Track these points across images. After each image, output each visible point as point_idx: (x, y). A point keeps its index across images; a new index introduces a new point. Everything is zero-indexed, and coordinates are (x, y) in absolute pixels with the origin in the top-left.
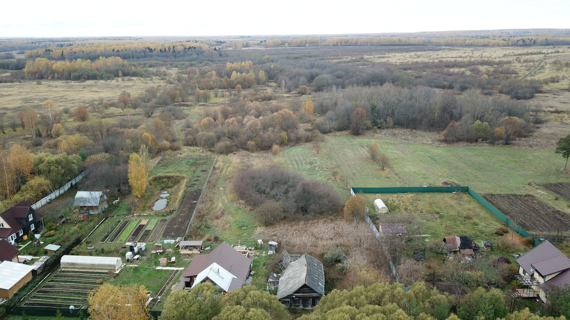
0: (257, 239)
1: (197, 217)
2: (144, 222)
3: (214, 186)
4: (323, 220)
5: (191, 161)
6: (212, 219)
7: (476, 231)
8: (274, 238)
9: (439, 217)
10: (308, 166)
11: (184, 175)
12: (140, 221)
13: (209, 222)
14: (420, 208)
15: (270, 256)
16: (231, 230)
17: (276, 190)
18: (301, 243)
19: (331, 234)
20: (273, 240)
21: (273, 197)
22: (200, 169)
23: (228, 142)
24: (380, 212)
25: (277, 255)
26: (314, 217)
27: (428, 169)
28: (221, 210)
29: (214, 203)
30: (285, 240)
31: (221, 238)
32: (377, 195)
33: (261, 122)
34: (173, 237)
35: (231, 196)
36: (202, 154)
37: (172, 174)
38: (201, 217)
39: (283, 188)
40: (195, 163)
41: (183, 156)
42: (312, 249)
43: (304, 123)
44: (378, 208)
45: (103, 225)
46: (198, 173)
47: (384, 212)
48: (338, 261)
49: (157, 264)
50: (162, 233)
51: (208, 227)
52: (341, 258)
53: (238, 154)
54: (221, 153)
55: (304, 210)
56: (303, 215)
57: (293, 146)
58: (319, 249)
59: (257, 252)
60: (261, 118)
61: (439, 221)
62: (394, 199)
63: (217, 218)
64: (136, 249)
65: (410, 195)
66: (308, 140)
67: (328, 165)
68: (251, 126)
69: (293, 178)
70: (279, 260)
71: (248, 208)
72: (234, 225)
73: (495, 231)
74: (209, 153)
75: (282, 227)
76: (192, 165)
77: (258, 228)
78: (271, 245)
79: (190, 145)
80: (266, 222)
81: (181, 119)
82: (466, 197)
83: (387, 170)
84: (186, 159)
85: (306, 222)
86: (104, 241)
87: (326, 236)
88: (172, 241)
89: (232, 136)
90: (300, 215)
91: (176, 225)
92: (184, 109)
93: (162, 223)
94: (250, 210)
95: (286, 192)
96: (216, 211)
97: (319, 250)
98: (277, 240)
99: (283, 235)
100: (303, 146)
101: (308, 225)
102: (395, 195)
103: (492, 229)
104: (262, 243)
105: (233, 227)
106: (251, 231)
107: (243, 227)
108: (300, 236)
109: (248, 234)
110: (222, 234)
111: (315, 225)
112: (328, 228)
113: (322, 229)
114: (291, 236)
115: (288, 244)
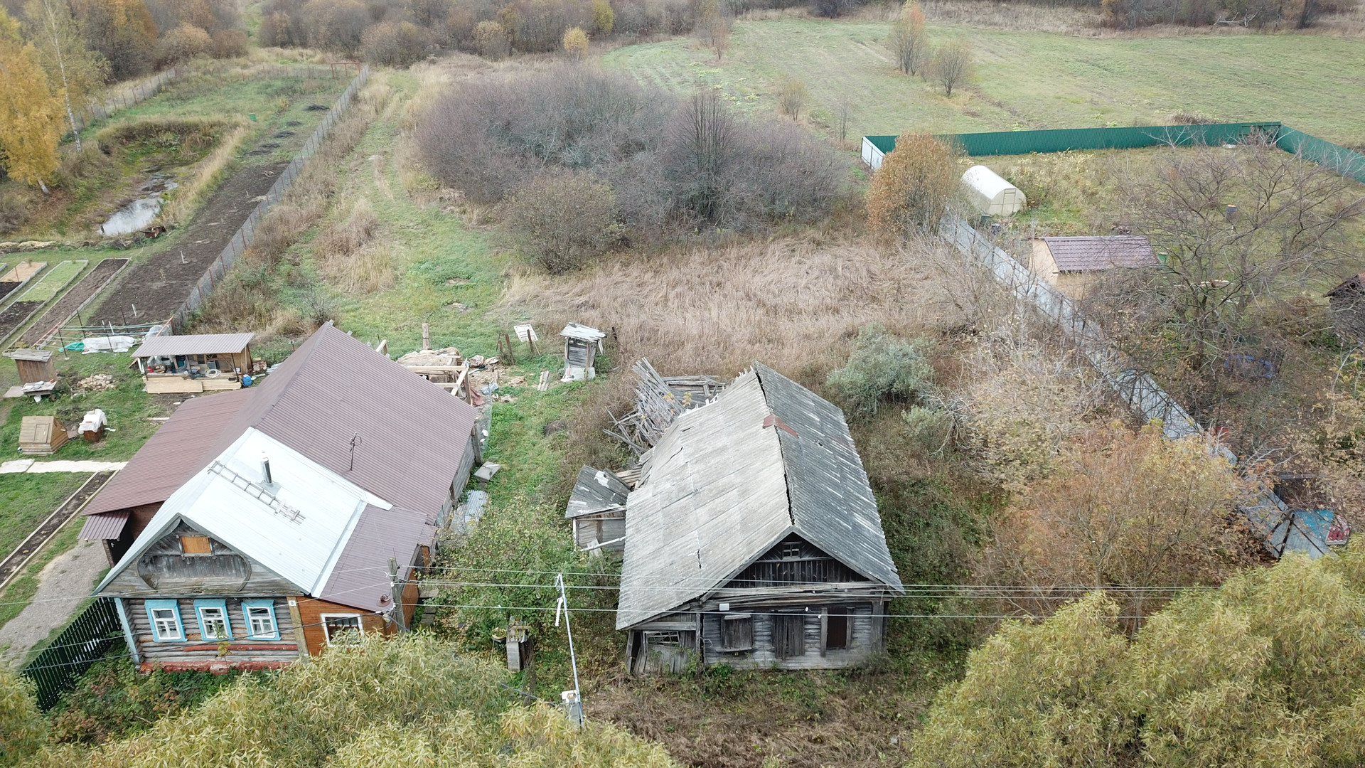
0: (511, 325)
3: (349, 150)
4: (784, 242)
6: (320, 256)
8: (585, 315)
15: (572, 388)
18: (707, 331)
26: (746, 233)
28: (365, 224)
29: (339, 202)
30: (634, 321)
34: (133, 327)
38: (275, 248)
44: (984, 196)
46: (296, 114)
47: (1010, 209)
51: (296, 283)
53: (444, 62)
55: (702, 210)
56: (701, 228)
57: (632, 43)
63: (343, 249)
71: (476, 214)
72: (411, 273)
75: (617, 274)
77: (517, 281)
80: (547, 257)
85: (714, 254)
87: (808, 300)
88: (124, 342)
90: (687, 230)
91: (160, 278)
93: (104, 272)
94: (483, 222)
96: (341, 227)
98: (599, 320)
99: (624, 305)
104: (534, 338)
105: (408, 281)
106: (484, 294)
107: (452, 281)
108: (694, 306)
109: (472, 304)
110: (357, 309)
111: (752, 263)
112: (810, 271)
113: (783, 276)
114: (660, 307)
115: (648, 336)
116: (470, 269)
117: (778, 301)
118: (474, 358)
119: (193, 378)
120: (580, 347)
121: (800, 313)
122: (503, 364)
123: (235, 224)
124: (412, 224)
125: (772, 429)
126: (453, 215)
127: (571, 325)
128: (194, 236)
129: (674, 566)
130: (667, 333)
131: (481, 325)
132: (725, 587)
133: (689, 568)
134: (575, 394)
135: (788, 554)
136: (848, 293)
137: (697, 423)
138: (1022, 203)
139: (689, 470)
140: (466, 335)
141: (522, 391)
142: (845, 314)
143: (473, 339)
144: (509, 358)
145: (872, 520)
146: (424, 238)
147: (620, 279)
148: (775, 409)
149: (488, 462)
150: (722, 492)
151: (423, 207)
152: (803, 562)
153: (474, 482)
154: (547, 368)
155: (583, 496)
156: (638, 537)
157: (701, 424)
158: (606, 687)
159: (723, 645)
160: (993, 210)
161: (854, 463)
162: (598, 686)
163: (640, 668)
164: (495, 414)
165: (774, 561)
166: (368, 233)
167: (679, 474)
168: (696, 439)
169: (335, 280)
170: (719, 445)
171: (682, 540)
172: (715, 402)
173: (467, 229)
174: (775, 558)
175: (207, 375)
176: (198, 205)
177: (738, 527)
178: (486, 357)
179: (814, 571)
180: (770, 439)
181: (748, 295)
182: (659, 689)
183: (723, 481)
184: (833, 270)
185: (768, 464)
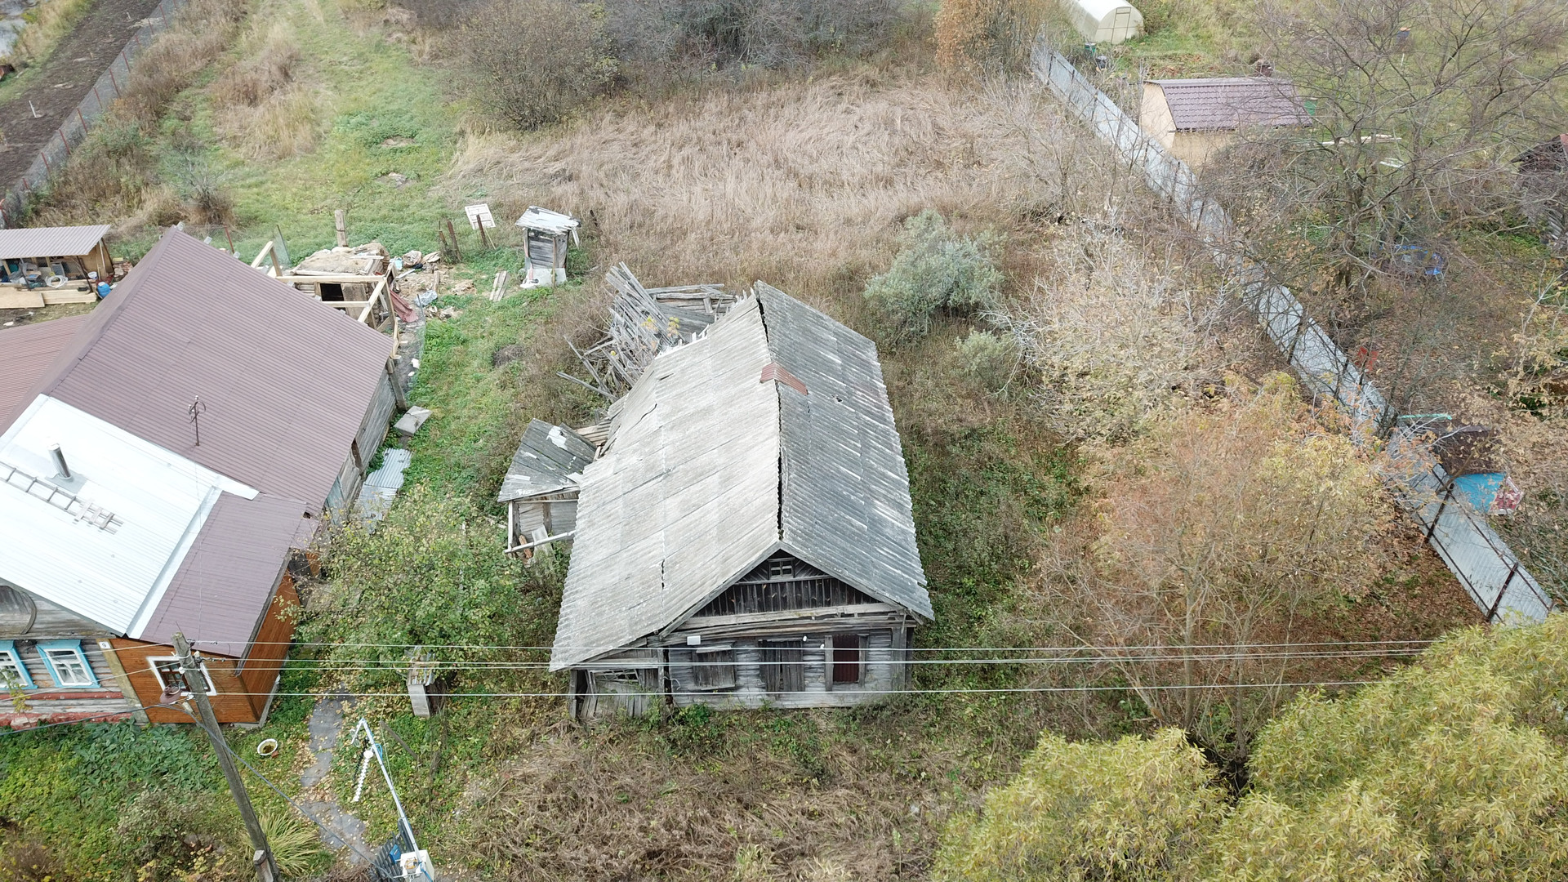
0: (462, 205)
4: (826, 84)
6: (218, 106)
8: (557, 191)
16: (319, 158)
18: (718, 214)
19: (877, 155)
26: (779, 71)
30: (622, 200)
42: (785, 247)
47: (1121, 37)
51: (185, 147)
55: (722, 39)
56: (720, 66)
58: (822, 245)
63: (249, 97)
70: (587, 328)
71: (428, 44)
72: (338, 130)
75: (607, 130)
77: (472, 139)
80: (514, 107)
85: (736, 100)
87: (853, 168)
94: (436, 54)
96: (252, 64)
98: (574, 202)
99: (612, 175)
101: (750, 116)
105: (332, 142)
106: (429, 161)
107: (391, 141)
108: (706, 175)
109: (413, 175)
110: (262, 183)
111: (786, 111)
112: (860, 125)
113: (825, 131)
114: (660, 178)
115: (641, 220)
116: (415, 124)
117: (815, 168)
118: (407, 255)
119: (30, 289)
120: (543, 241)
121: (842, 186)
122: (446, 263)
123: (108, 57)
124: (345, 59)
125: (771, 385)
126: (399, 46)
127: (532, 210)
128: (54, 77)
129: (631, 581)
130: (666, 217)
131: (422, 206)
132: (696, 615)
133: (649, 587)
134: (537, 307)
135: (777, 573)
136: (908, 155)
137: (678, 369)
138: (1138, 27)
139: (662, 439)
140: (402, 221)
141: (469, 301)
142: (900, 186)
143: (410, 227)
144: (454, 254)
145: (899, 507)
146: (360, 79)
147: (611, 136)
148: (779, 354)
149: (415, 407)
150: (700, 476)
151: (361, 34)
152: (798, 583)
153: (394, 438)
154: (505, 267)
155: (528, 464)
156: (591, 533)
157: (683, 371)
158: (544, 737)
159: (696, 683)
160: (1101, 36)
161: (883, 420)
162: (533, 737)
163: (589, 710)
164: (429, 337)
165: (759, 582)
166: (286, 74)
167: (649, 443)
168: (674, 393)
169: (236, 142)
170: (703, 404)
171: (643, 544)
172: (704, 338)
173: (416, 65)
174: (760, 579)
175: (49, 284)
176: (61, 31)
177: (714, 532)
178: (426, 253)
179: (813, 592)
180: (765, 400)
181: (776, 161)
182: (611, 741)
183: (703, 459)
184: (889, 123)
185: (761, 439)
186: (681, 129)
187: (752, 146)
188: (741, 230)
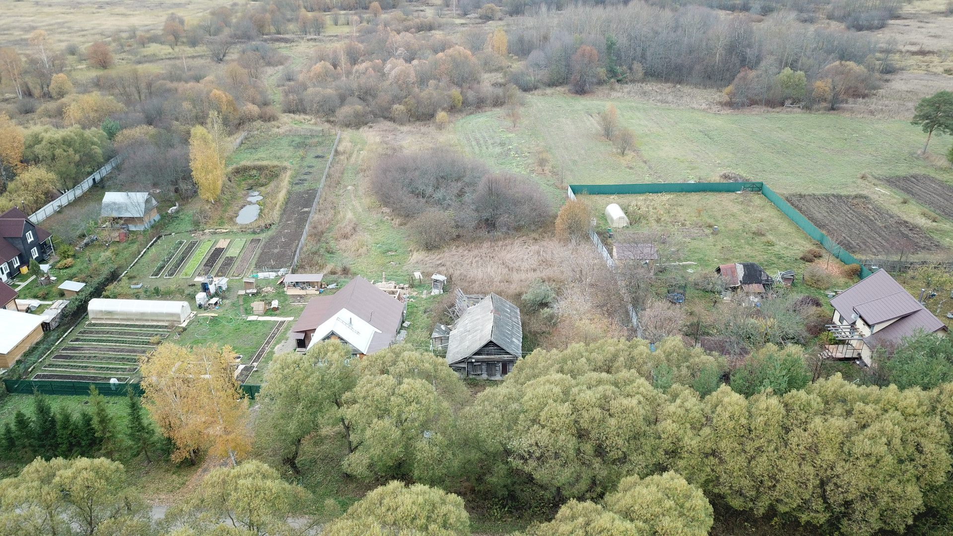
0: (413, 272)
1: (311, 236)
2: (222, 244)
3: (338, 183)
4: (521, 239)
5: (297, 139)
6: (336, 239)
7: (770, 255)
8: (440, 269)
9: (712, 233)
10: (498, 150)
11: (286, 164)
12: (216, 242)
13: (332, 243)
14: (682, 219)
15: (435, 297)
16: (370, 257)
17: (442, 190)
19: (533, 262)
20: (439, 273)
21: (439, 202)
22: (312, 154)
23: (360, 107)
24: (615, 225)
25: (446, 296)
26: (507, 235)
27: (698, 153)
28: (352, 225)
29: (339, 212)
30: (458, 272)
31: (353, 269)
32: (612, 197)
33: (415, 70)
34: (273, 268)
35: (367, 201)
36: (314, 128)
37: (265, 163)
38: (318, 235)
39: (456, 187)
40: (303, 144)
41: (283, 130)
42: (503, 286)
43: (491, 71)
44: (612, 220)
45: (153, 249)
46: (310, 160)
47: (621, 226)
48: (544, 305)
49: (249, 311)
50: (254, 262)
51: (330, 252)
52: (549, 300)
53: (377, 127)
54: (348, 125)
55: (490, 224)
56: (488, 232)
57: (471, 113)
58: (513, 286)
59: (414, 291)
60: (415, 62)
61: (711, 239)
62: (639, 203)
63: (345, 237)
64: (212, 289)
65: (665, 197)
66: (498, 103)
67: (531, 146)
68: (397, 78)
69: (472, 170)
70: (449, 304)
71: (397, 221)
72: (373, 248)
73: (801, 255)
74: (327, 126)
75: (454, 251)
76: (298, 146)
77: (415, 253)
78: (436, 281)
79: (294, 112)
80: (426, 244)
81: (277, 66)
82: (757, 199)
83: (630, 155)
84: (288, 136)
85: (493, 244)
86: (157, 275)
87: (525, 266)
88: (272, 275)
89: (366, 95)
90: (483, 233)
91: (276, 248)
92: (280, 48)
93: (254, 245)
94: (401, 225)
95: (460, 194)
96: (343, 226)
97: (514, 288)
98: (445, 272)
99: (455, 265)
100: (489, 113)
101: (497, 249)
102: (641, 197)
103: (797, 251)
104: (422, 278)
105: (372, 252)
106: (402, 259)
107: (390, 252)
109: (398, 263)
111: (507, 248)
115: (463, 278)
116: (396, 247)
117: (514, 265)
147: (454, 253)
186: (476, 252)
187: (496, 258)
188: (491, 281)
